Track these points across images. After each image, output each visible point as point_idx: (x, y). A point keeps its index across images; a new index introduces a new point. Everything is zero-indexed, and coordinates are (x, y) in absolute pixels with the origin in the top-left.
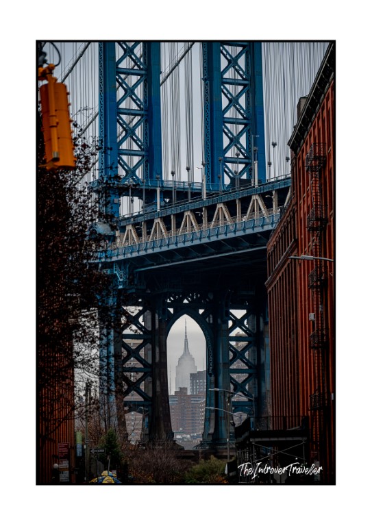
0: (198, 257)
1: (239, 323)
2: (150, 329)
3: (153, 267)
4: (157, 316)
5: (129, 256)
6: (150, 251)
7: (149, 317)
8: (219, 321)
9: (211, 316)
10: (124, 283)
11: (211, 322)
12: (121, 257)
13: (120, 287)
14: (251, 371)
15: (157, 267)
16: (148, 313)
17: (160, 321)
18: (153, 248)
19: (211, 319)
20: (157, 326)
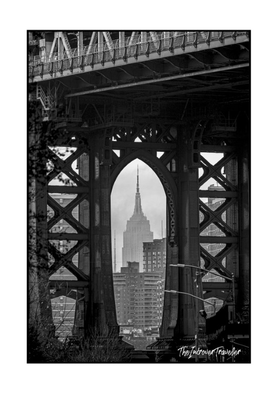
0: (157, 78)
1: (212, 171)
2: (87, 179)
3: (92, 92)
4: (97, 161)
5: (59, 75)
6: (88, 69)
7: (86, 162)
8: (185, 168)
9: (174, 161)
10: (51, 113)
11: (174, 169)
12: (47, 77)
13: (46, 119)
14: (230, 240)
15: (98, 90)
16: (84, 156)
17: (101, 167)
18: (92, 64)
19: (174, 166)
20: (97, 176)
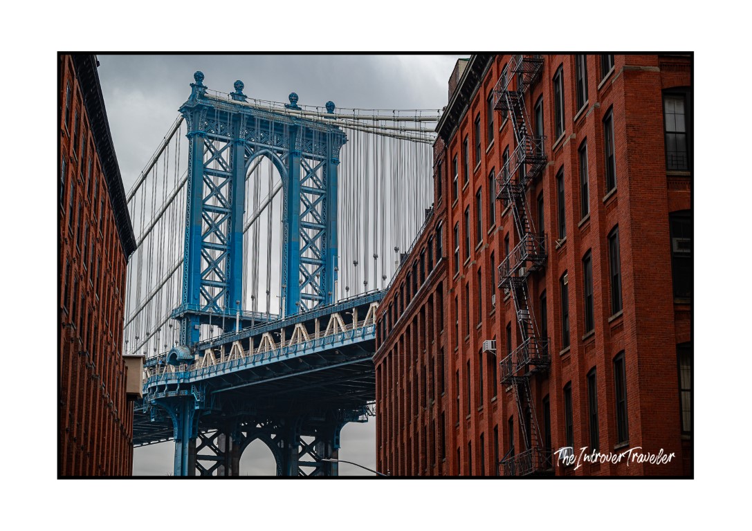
0: (275, 377)
1: (307, 449)
2: (223, 451)
3: (230, 388)
4: (231, 439)
5: (207, 377)
6: (227, 371)
7: (224, 440)
8: (290, 446)
9: (282, 441)
10: (200, 404)
11: (282, 446)
12: (199, 378)
13: (197, 408)
15: (234, 388)
16: (222, 436)
17: (234, 443)
18: (231, 368)
19: (282, 444)
20: (231, 449)
